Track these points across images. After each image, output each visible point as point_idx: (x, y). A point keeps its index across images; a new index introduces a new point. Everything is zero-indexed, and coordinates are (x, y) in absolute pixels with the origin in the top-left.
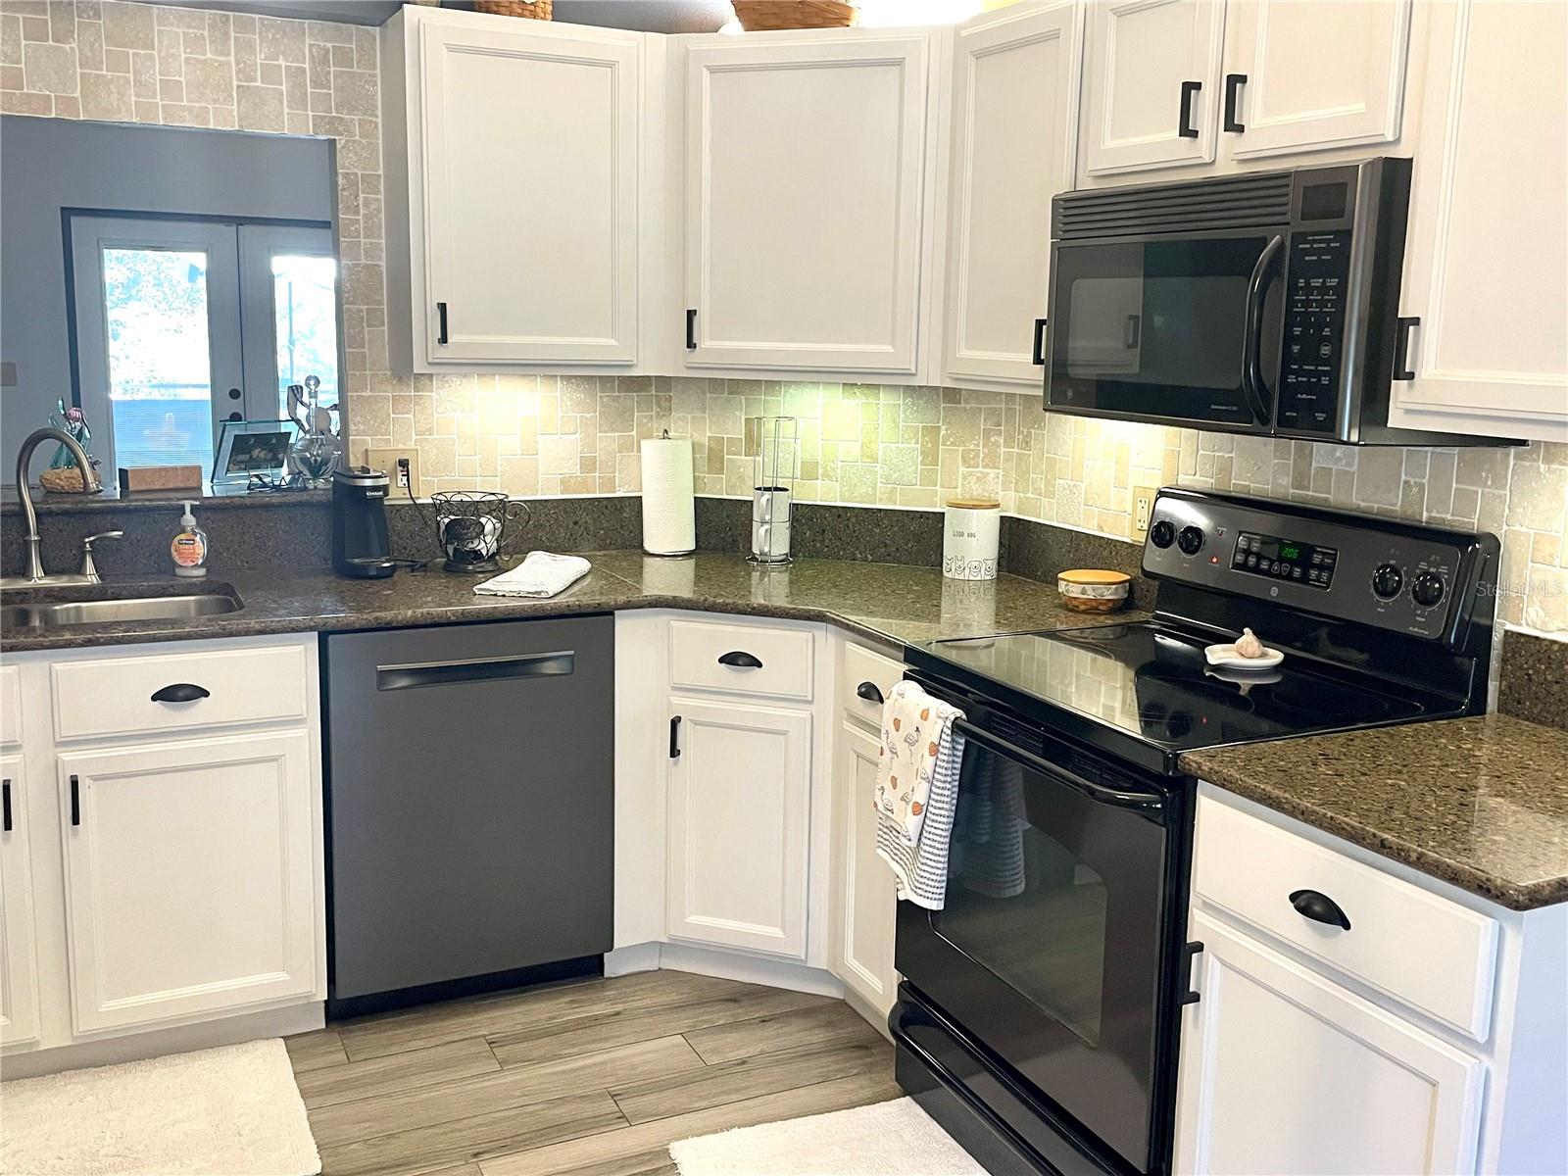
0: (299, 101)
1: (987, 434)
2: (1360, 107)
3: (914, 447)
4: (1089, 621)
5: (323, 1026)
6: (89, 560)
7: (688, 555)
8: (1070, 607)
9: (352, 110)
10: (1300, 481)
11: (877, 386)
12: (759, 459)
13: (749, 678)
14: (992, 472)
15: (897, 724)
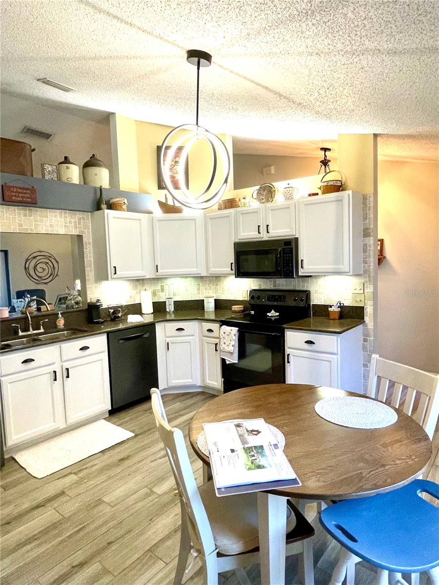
0: (76, 228)
1: (209, 284)
2: (289, 230)
3: (196, 288)
4: (239, 314)
5: (108, 416)
6: (41, 327)
7: (152, 313)
8: (235, 312)
9: (86, 229)
10: (275, 286)
11: (187, 277)
12: (164, 293)
13: (182, 333)
14: (210, 291)
15: (224, 333)
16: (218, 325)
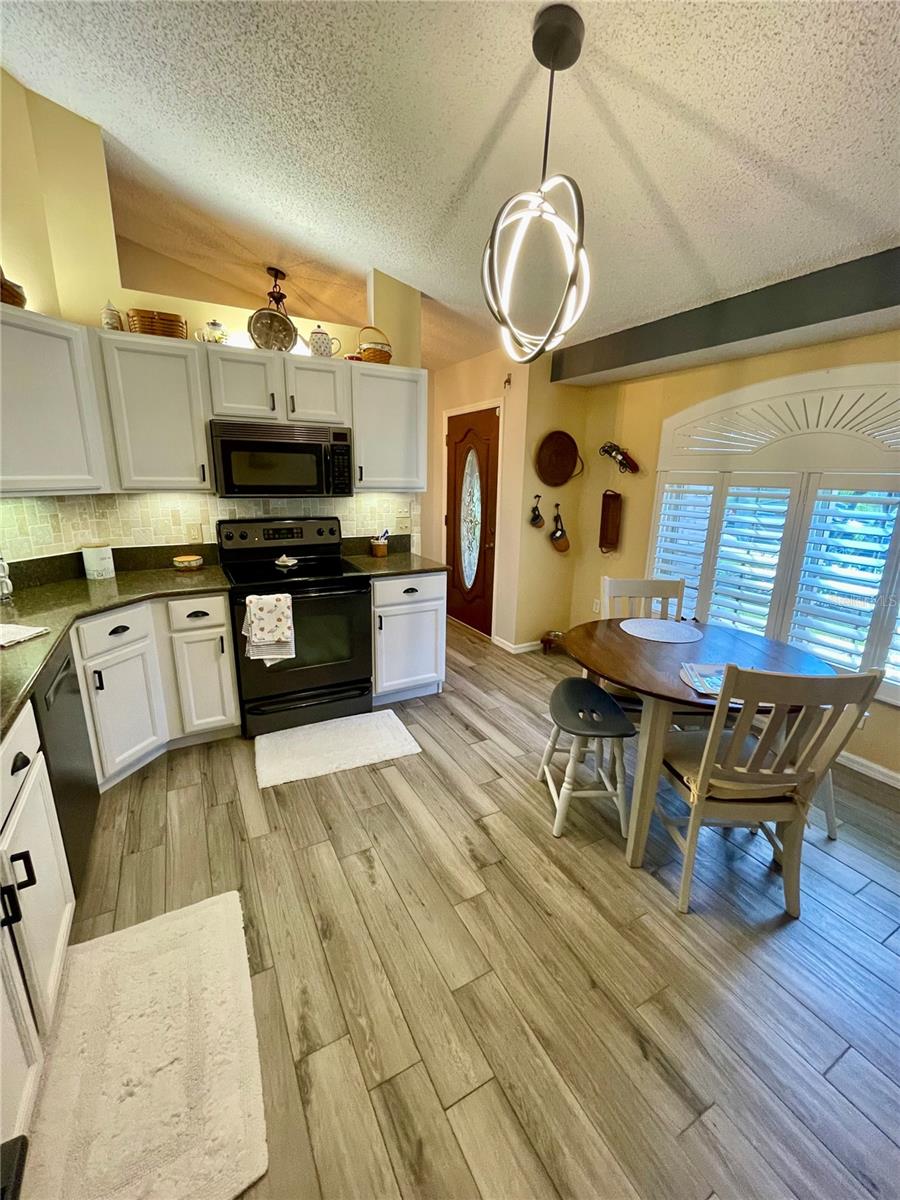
2: (334, 413)
13: (125, 636)
15: (261, 609)
16: (221, 598)
